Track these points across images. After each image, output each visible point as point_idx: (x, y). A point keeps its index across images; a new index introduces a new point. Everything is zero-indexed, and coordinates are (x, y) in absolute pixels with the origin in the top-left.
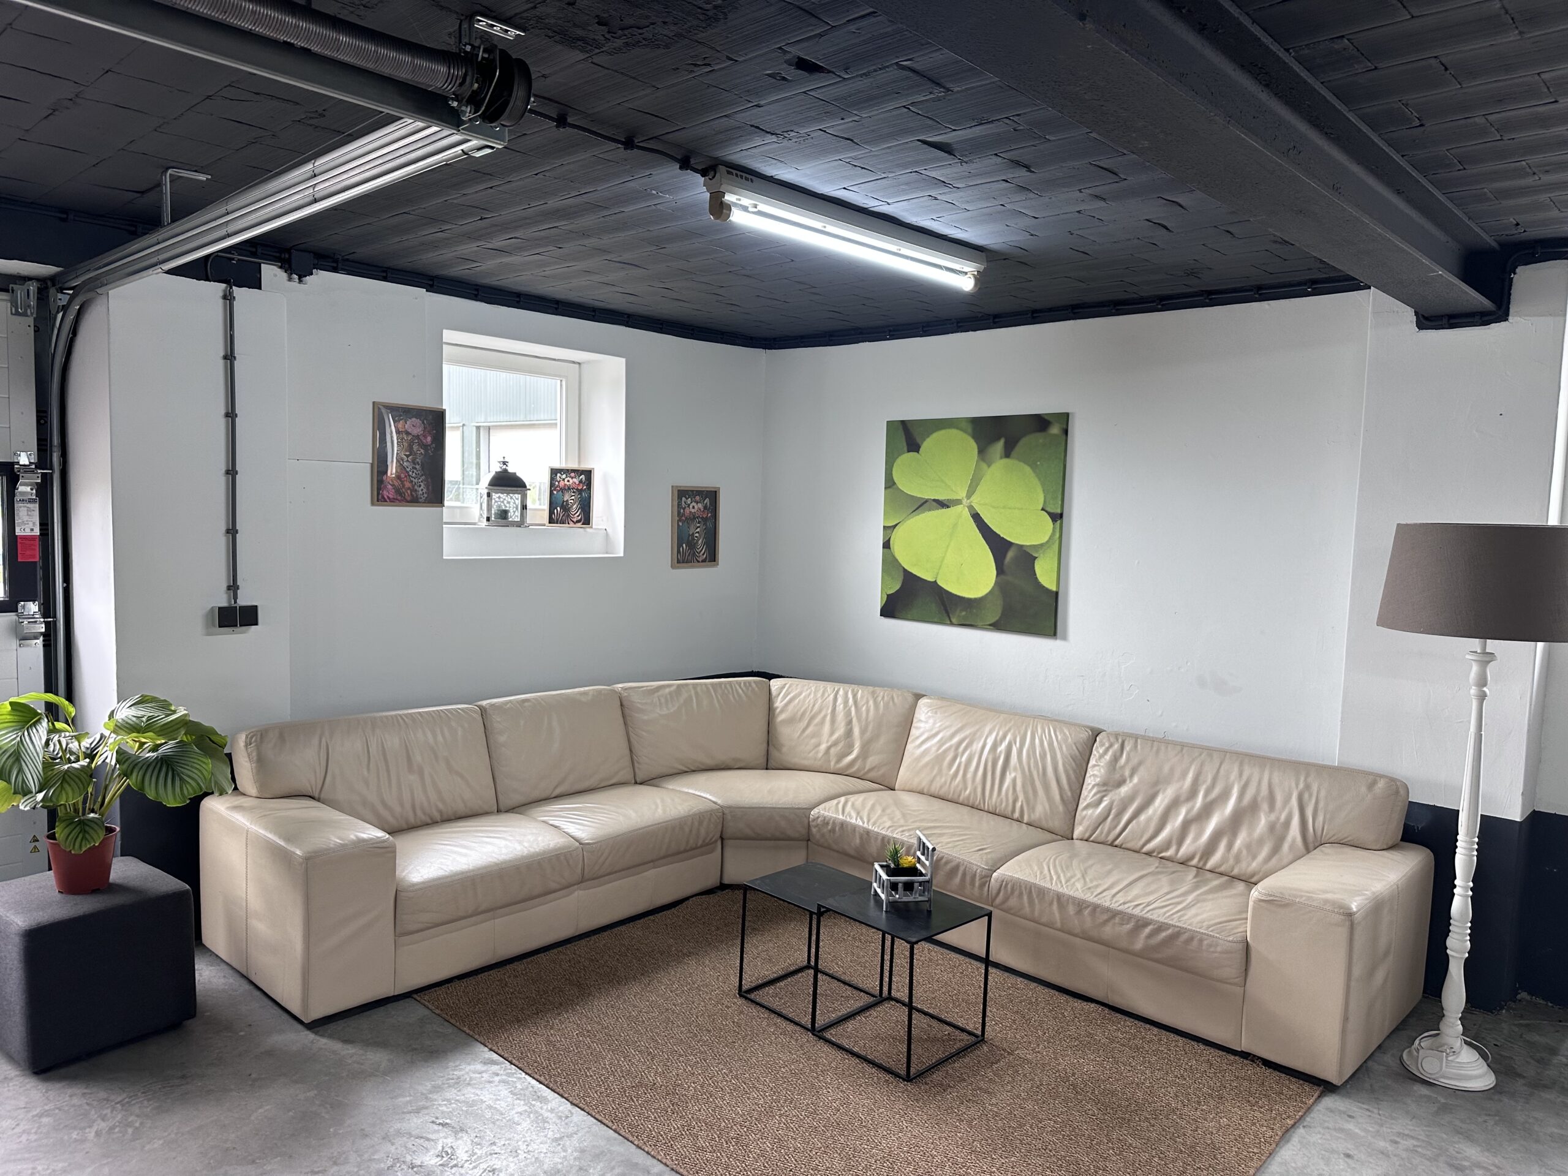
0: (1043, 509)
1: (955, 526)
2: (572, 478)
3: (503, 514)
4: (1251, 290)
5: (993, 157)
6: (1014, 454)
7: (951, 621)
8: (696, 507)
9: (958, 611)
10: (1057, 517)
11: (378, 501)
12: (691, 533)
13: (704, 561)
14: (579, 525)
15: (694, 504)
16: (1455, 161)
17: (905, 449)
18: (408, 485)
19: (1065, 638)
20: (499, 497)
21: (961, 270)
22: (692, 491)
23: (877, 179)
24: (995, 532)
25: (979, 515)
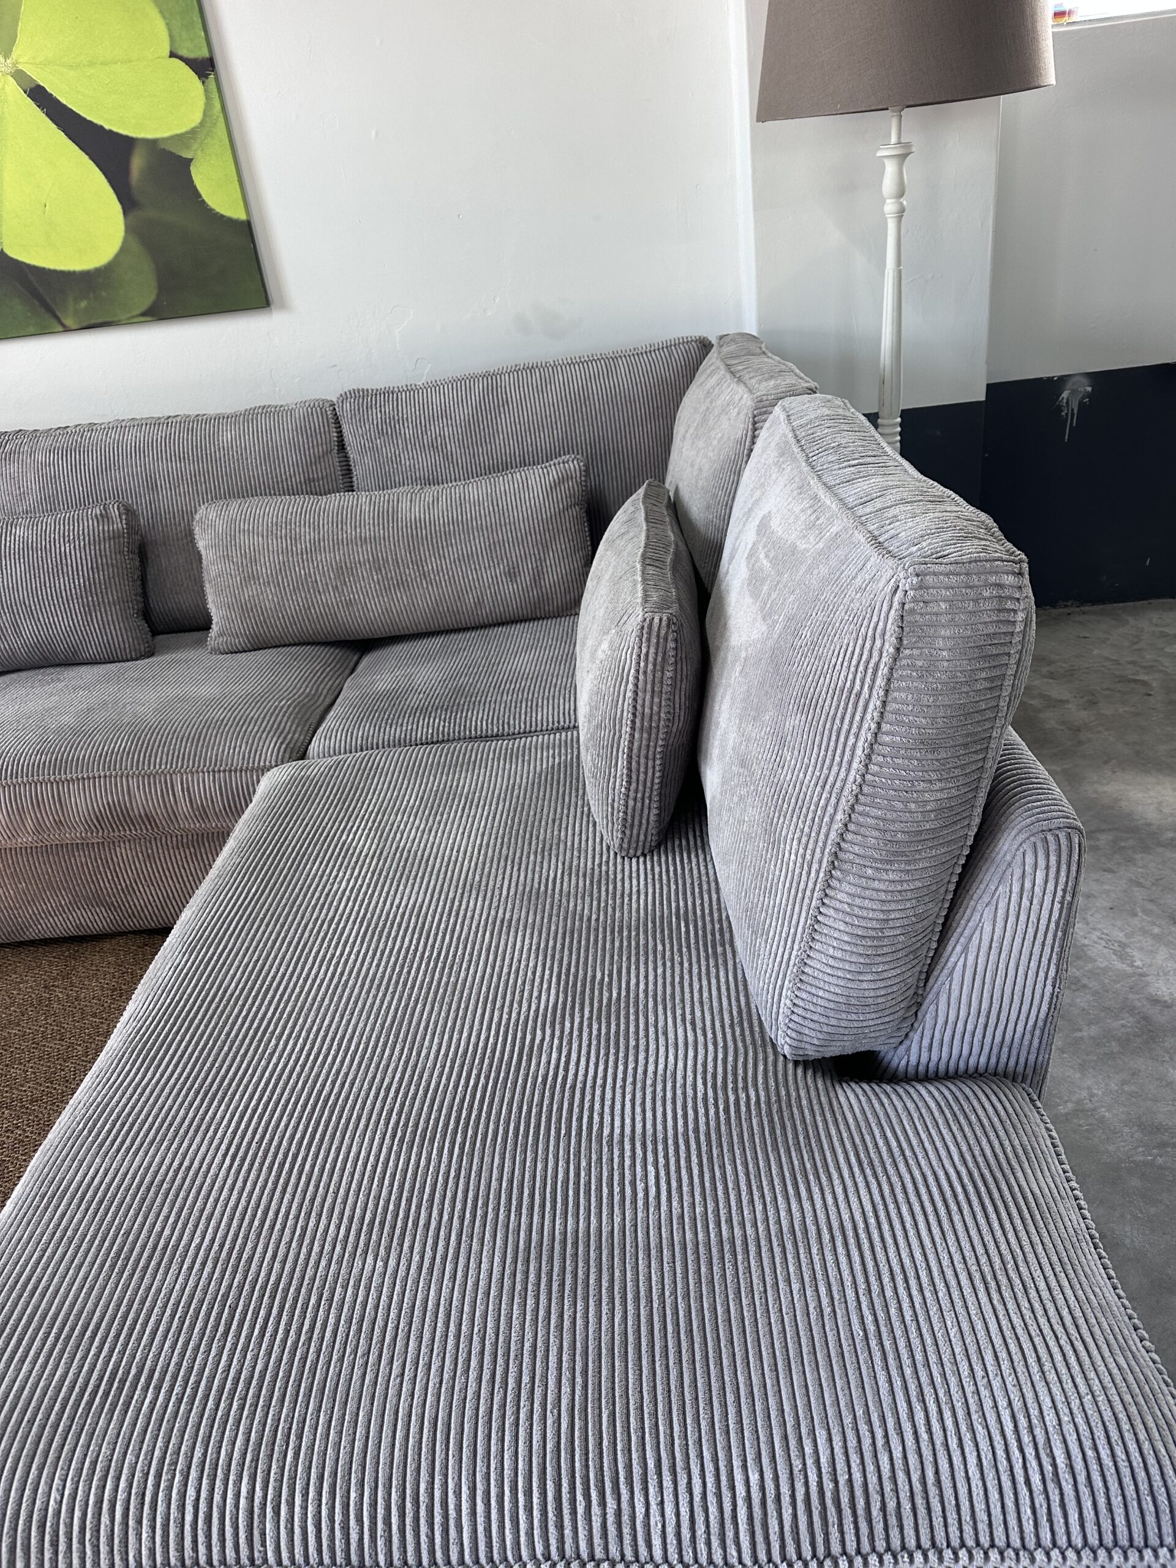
7: (63, 325)
9: (70, 301)
10: (205, 67)
24: (90, 122)
25: (43, 88)
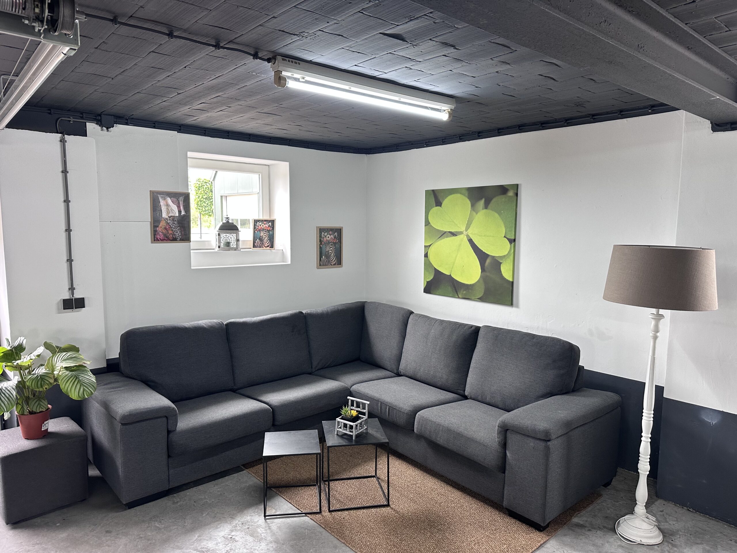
0: (505, 237)
1: (460, 245)
2: (265, 224)
3: (228, 244)
4: (616, 113)
5: (429, 41)
6: (490, 206)
7: (458, 296)
8: (330, 237)
9: (462, 290)
10: (512, 241)
11: (154, 241)
12: (327, 250)
13: (334, 265)
14: (268, 248)
15: (328, 235)
16: (723, 25)
17: (435, 206)
18: (170, 232)
19: (517, 307)
20: (226, 236)
21: (440, 109)
22: (328, 229)
23: (371, 59)
24: (480, 249)
25: (472, 240)
